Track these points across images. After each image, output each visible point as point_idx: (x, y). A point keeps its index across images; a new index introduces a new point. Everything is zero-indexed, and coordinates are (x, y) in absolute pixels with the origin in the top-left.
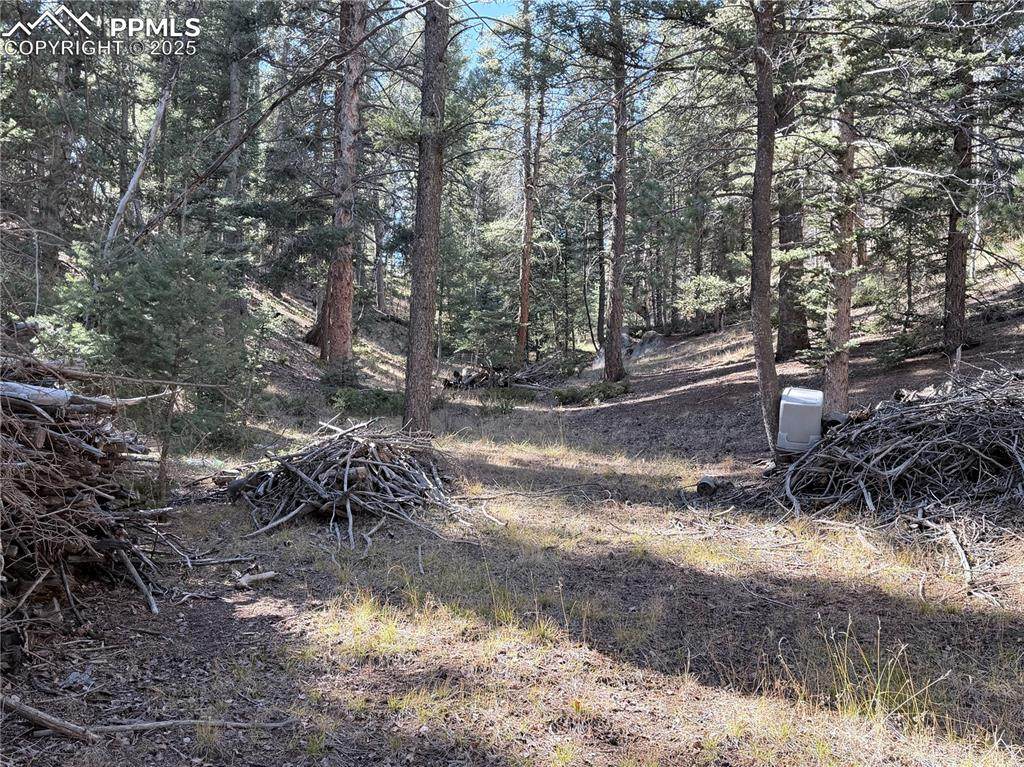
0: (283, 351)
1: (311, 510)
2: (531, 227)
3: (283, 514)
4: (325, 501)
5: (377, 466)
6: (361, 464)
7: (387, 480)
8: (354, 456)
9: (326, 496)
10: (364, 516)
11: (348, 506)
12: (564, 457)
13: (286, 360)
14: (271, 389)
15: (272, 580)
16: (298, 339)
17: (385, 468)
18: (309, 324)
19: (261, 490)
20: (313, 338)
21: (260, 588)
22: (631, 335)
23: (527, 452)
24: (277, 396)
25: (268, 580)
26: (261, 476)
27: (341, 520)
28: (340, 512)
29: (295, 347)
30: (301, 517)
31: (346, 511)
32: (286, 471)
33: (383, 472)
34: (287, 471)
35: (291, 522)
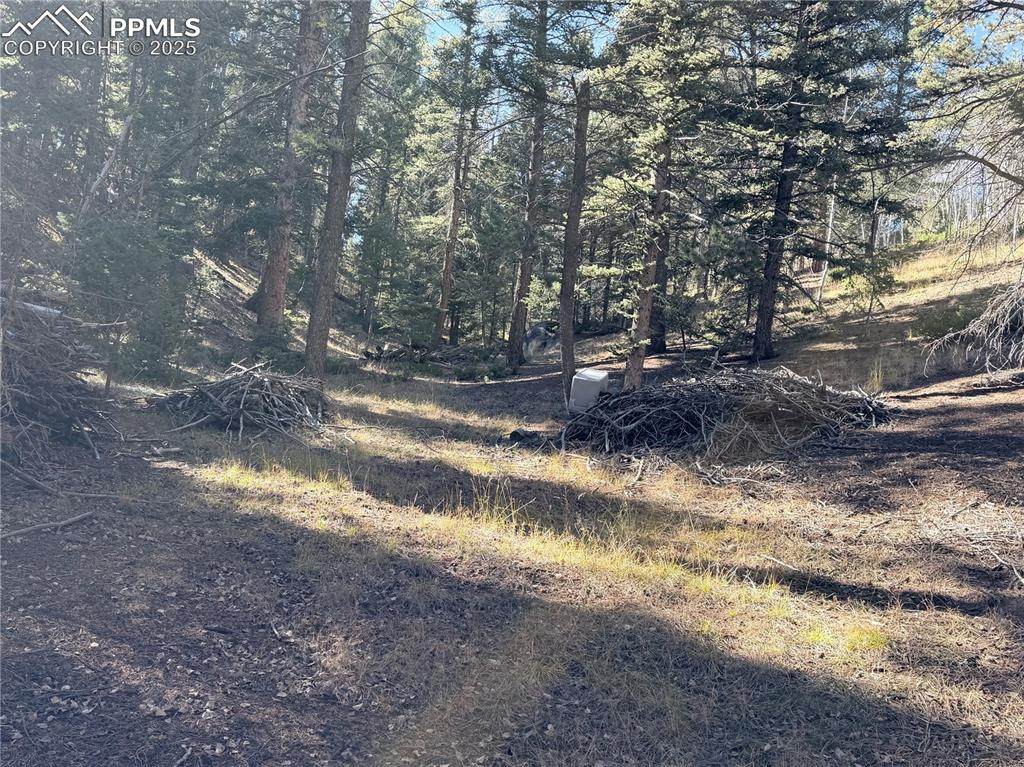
0: (222, 313)
1: (213, 420)
2: (456, 224)
3: (193, 421)
4: (224, 414)
5: (269, 396)
6: (256, 392)
7: (275, 406)
8: (252, 386)
9: (225, 410)
10: (252, 427)
11: (241, 419)
12: (431, 411)
13: (224, 321)
14: (206, 344)
15: (178, 453)
16: (240, 305)
17: (275, 398)
18: (252, 292)
19: (180, 406)
20: (253, 304)
21: (167, 456)
22: (548, 330)
23: (404, 406)
24: (210, 349)
25: (175, 452)
26: (181, 397)
27: (235, 429)
28: (235, 424)
29: (236, 311)
30: (207, 425)
31: (239, 422)
32: (201, 395)
33: (273, 401)
34: (201, 393)
35: (198, 426)
